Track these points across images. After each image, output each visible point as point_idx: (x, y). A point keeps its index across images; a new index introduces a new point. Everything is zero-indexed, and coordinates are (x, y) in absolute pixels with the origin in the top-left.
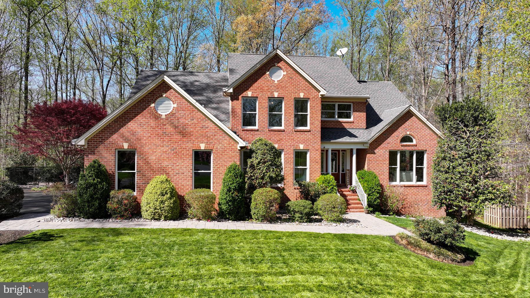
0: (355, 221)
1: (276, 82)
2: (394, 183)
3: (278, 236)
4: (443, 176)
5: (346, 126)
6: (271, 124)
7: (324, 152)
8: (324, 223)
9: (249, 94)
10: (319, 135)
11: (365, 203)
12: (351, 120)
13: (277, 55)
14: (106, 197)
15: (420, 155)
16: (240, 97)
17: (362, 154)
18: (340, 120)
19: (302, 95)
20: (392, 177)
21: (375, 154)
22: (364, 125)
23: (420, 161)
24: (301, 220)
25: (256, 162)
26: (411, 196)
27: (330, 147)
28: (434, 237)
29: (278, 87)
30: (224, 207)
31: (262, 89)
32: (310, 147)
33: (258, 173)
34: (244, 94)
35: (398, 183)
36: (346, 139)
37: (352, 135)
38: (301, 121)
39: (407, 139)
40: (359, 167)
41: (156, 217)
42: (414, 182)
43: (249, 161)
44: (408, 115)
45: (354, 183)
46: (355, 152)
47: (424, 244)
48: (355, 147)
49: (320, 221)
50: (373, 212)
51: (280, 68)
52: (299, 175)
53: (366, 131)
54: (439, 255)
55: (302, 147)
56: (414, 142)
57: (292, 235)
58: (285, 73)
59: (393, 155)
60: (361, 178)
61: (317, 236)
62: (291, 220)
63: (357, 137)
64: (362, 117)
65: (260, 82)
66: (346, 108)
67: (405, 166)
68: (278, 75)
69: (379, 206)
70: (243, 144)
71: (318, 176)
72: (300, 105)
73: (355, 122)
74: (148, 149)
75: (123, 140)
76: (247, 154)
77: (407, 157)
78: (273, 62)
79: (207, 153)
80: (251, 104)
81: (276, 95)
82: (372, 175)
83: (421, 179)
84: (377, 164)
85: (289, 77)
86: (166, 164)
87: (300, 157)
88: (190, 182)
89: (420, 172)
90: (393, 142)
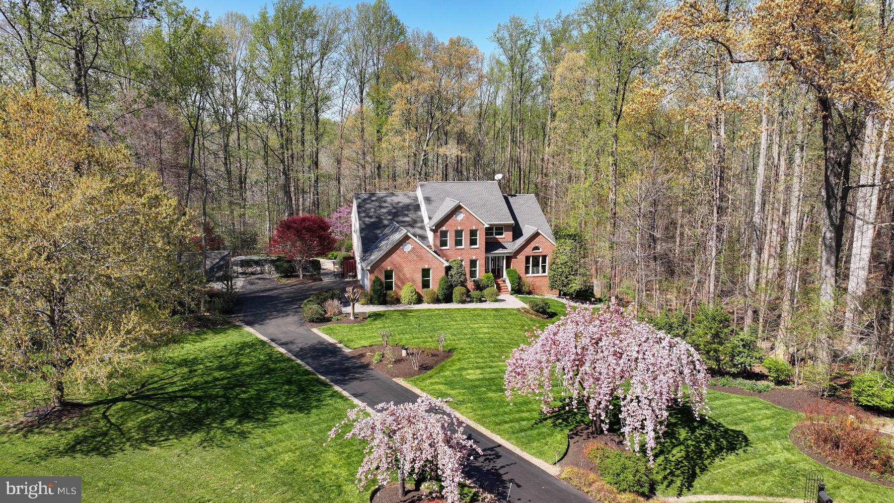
0: (503, 300)
1: (459, 221)
2: (528, 275)
3: (469, 310)
4: (553, 273)
5: (500, 241)
6: (456, 245)
7: (487, 259)
8: (488, 302)
9: (444, 228)
10: (484, 249)
11: (510, 289)
12: (503, 236)
13: (460, 205)
14: (385, 295)
15: (544, 257)
16: (439, 231)
17: (509, 259)
18: (497, 237)
19: (474, 227)
20: (527, 272)
21: (517, 258)
22: (511, 240)
23: (544, 261)
24: (477, 302)
25: (453, 273)
26: (538, 282)
27: (490, 256)
28: (535, 308)
29: (461, 223)
30: (440, 297)
31: (451, 226)
32: (479, 257)
33: (454, 279)
34: (441, 229)
35: (530, 275)
36: (499, 252)
37: (504, 248)
38: (473, 242)
39: (537, 248)
40: (508, 266)
41: (410, 303)
42: (540, 274)
43: (450, 273)
44: (537, 234)
45: (504, 277)
46: (505, 258)
47: (531, 311)
48: (505, 256)
49: (485, 301)
50: (514, 293)
51: (462, 213)
52: (473, 274)
53: (512, 243)
54: (536, 316)
55: (474, 258)
56: (541, 250)
57: (474, 310)
58: (464, 215)
59: (527, 258)
60: (508, 273)
61: (485, 310)
62: (473, 301)
63: (507, 248)
64: (510, 234)
65: (450, 221)
66: (500, 229)
67: (536, 264)
68: (460, 217)
69: (518, 290)
70: (446, 264)
71: (483, 274)
72: (473, 233)
73: (506, 237)
74: (400, 269)
75: (388, 265)
76: (448, 269)
77: (536, 259)
78: (458, 209)
79: (428, 270)
80: (444, 234)
81: (459, 228)
82: (515, 272)
83: (544, 272)
84: (518, 264)
85: (467, 218)
86: (408, 276)
87: (473, 263)
88: (420, 285)
89: (544, 267)
90: (528, 251)
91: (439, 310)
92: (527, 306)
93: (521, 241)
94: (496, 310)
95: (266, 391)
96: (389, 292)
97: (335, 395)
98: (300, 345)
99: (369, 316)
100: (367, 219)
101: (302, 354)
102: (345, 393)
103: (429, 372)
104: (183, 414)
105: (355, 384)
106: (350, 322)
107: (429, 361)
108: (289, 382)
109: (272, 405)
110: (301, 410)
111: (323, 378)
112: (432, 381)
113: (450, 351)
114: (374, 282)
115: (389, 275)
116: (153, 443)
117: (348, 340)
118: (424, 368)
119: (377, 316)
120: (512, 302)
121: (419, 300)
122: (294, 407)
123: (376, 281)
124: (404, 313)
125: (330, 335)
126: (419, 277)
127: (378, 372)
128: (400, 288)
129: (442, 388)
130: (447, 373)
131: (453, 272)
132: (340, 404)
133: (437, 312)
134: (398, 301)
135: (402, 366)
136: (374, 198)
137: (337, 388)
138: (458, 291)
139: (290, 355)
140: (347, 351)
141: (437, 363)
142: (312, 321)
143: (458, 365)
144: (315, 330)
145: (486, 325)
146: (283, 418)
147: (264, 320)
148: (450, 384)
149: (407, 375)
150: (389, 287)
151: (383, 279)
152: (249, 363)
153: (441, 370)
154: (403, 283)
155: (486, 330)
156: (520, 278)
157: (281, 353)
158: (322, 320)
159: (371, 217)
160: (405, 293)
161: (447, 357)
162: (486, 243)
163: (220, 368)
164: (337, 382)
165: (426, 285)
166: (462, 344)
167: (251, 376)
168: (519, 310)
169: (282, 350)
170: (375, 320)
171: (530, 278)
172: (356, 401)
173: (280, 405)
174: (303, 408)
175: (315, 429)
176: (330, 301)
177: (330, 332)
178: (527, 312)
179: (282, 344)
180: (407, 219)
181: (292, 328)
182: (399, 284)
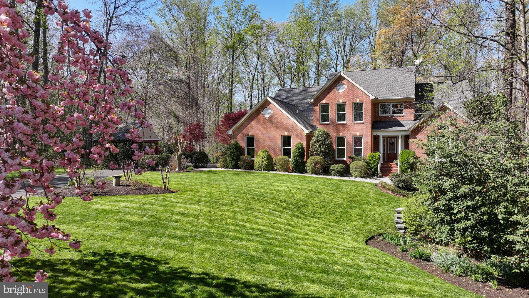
1: (341, 93)
5: (399, 119)
6: (339, 120)
7: (375, 137)
9: (324, 102)
10: (370, 126)
12: (403, 114)
13: (341, 76)
14: (239, 159)
16: (319, 104)
17: (407, 138)
18: (395, 115)
19: (358, 100)
21: (416, 138)
22: (412, 118)
27: (380, 133)
29: (342, 96)
31: (332, 99)
32: (363, 134)
34: (321, 103)
37: (401, 125)
38: (358, 117)
40: (405, 148)
41: (260, 169)
43: (311, 141)
44: (444, 109)
46: (400, 137)
48: (401, 134)
51: (344, 84)
53: (413, 122)
55: (357, 134)
58: (347, 87)
63: (404, 127)
64: (412, 111)
65: (331, 94)
66: (399, 106)
68: (342, 89)
70: (309, 132)
71: (369, 153)
72: (358, 107)
73: (405, 116)
74: (260, 136)
75: (249, 131)
76: (310, 137)
78: (339, 80)
79: (289, 138)
80: (325, 108)
81: (341, 101)
85: (349, 89)
86: (268, 143)
87: (358, 141)
93: (423, 119)
115: (251, 141)
126: (280, 145)
134: (250, 167)
138: (313, 159)
151: (244, 146)
160: (260, 160)
162: (374, 119)
165: (287, 153)
168: (376, 184)
178: (384, 186)
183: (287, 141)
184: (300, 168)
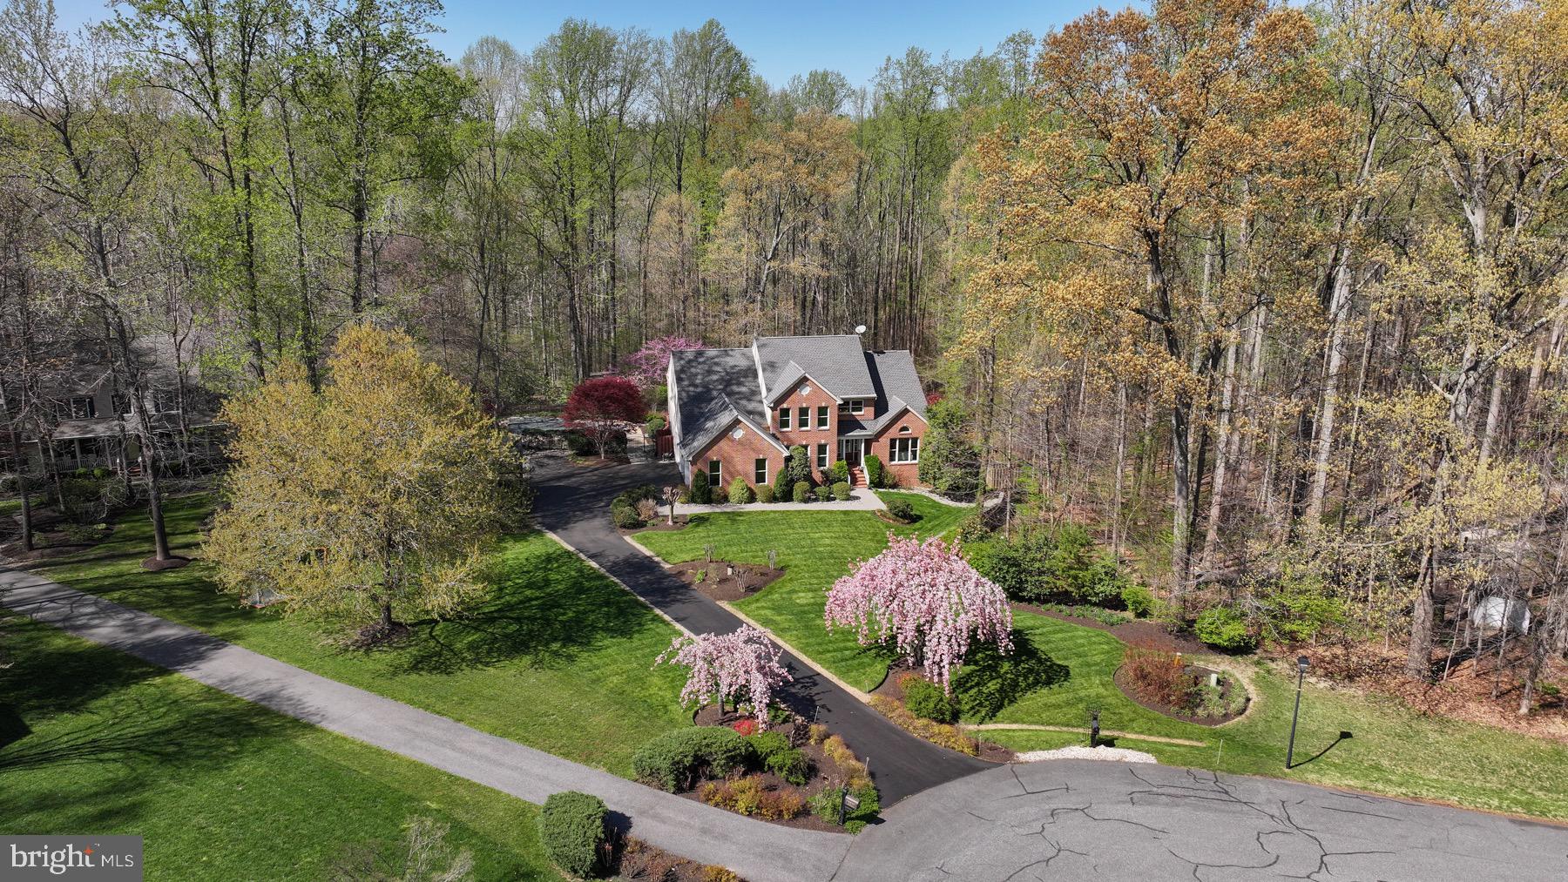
0: (857, 498)
1: (804, 396)
2: (893, 463)
3: (812, 512)
4: (926, 459)
5: (858, 419)
6: (801, 425)
7: (840, 443)
8: (837, 501)
9: (785, 406)
10: (836, 430)
11: (868, 482)
12: (862, 413)
13: (805, 377)
14: (710, 491)
15: (915, 440)
16: (779, 409)
17: (868, 443)
18: (854, 413)
19: (823, 404)
20: (892, 458)
21: (879, 441)
22: (873, 417)
23: (914, 445)
24: (823, 500)
25: (795, 465)
26: (906, 472)
27: (844, 438)
28: (895, 510)
29: (806, 399)
30: (777, 495)
31: (794, 402)
32: (829, 440)
33: (796, 471)
34: (782, 406)
35: (896, 462)
36: (856, 433)
37: (863, 428)
38: (822, 422)
39: (904, 429)
40: (867, 452)
41: (740, 502)
42: (908, 461)
43: (790, 465)
44: (905, 412)
45: (862, 465)
46: (863, 441)
48: (864, 438)
49: (834, 499)
50: (872, 488)
51: (808, 386)
52: (821, 462)
53: (874, 422)
54: (893, 521)
55: (823, 442)
56: (909, 432)
57: (818, 512)
58: (811, 389)
59: (893, 442)
60: (867, 461)
61: (831, 512)
62: (816, 500)
63: (866, 428)
64: (872, 410)
65: (793, 396)
66: (858, 404)
67: (904, 449)
68: (806, 391)
69: (878, 483)
70: (786, 453)
71: (835, 462)
72: (822, 411)
73: (865, 414)
74: (728, 461)
75: (713, 455)
76: (788, 459)
77: (904, 442)
78: (803, 381)
79: (764, 460)
80: (785, 412)
81: (804, 404)
82: (875, 459)
83: (915, 458)
84: (881, 449)
85: (814, 392)
86: (739, 468)
87: (822, 449)
88: (754, 479)
89: (914, 453)
90: (894, 432)
91: (775, 512)
92: (884, 507)
93: (884, 419)
94: (846, 513)
95: (585, 612)
96: (715, 488)
97: (656, 619)
98: (612, 558)
99: (691, 521)
100: (691, 389)
101: (614, 569)
102: (667, 617)
103: (757, 595)
104: (506, 636)
105: (677, 607)
106: (669, 528)
107: (757, 580)
108: (607, 603)
109: (594, 628)
110: (623, 633)
111: (642, 599)
112: (759, 605)
113: (782, 569)
114: (697, 476)
115: (715, 466)
116: (487, 664)
117: (667, 553)
118: (752, 589)
119: (700, 520)
120: (869, 500)
121: (752, 498)
122: (615, 631)
123: (699, 475)
124: (733, 517)
125: (645, 545)
126: (751, 469)
127: (701, 594)
128: (729, 483)
129: (768, 613)
130: (776, 596)
131: (794, 463)
132: (661, 629)
133: (772, 515)
134: (725, 499)
135: (727, 586)
136: (701, 360)
137: (658, 611)
138: (800, 487)
139: (603, 571)
140: (667, 566)
141: (766, 583)
142: (624, 526)
143: (789, 587)
144: (628, 539)
145: (829, 535)
146: (606, 642)
147: (567, 523)
148: (778, 609)
149: (732, 598)
150: (715, 481)
151: (708, 472)
152: (560, 579)
153: (770, 593)
154: (733, 477)
155: (827, 541)
156: (882, 467)
157: (592, 568)
158: (636, 525)
159: (696, 386)
160: (735, 490)
161: (778, 576)
162: (839, 422)
163: (530, 586)
164: (658, 605)
165: (760, 478)
166: (797, 560)
167: (565, 595)
168: (873, 513)
169: (594, 564)
170: (697, 526)
171: (895, 466)
172: (678, 626)
173: (601, 629)
174: (625, 632)
175: (639, 654)
176: (644, 502)
177: (645, 541)
178: (883, 514)
179: (592, 557)
180: (743, 389)
181: (601, 535)
182: (728, 478)
183: (760, 464)
184: (787, 496)
